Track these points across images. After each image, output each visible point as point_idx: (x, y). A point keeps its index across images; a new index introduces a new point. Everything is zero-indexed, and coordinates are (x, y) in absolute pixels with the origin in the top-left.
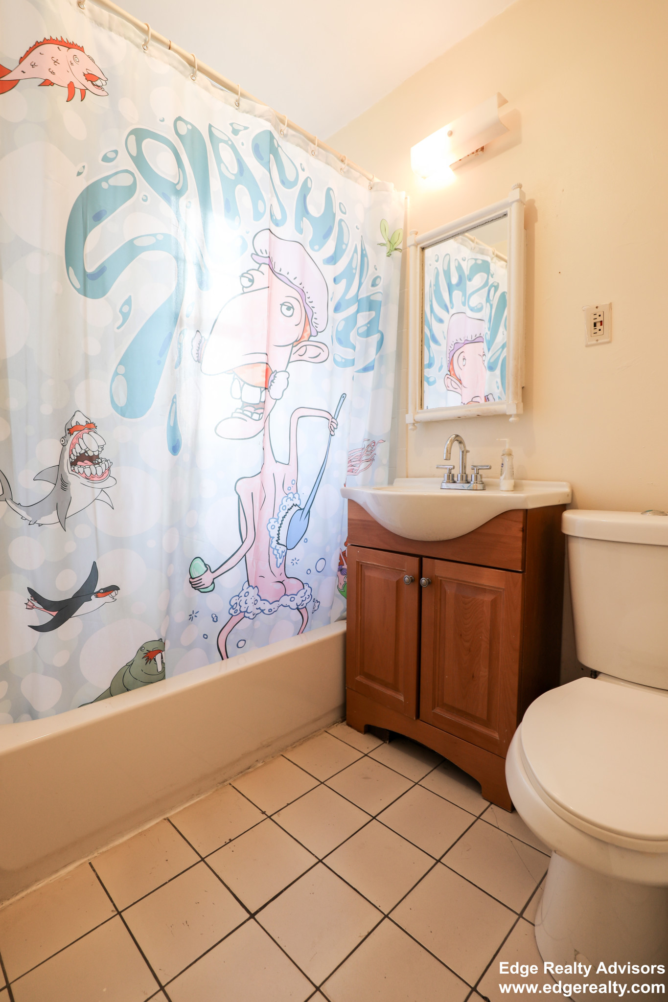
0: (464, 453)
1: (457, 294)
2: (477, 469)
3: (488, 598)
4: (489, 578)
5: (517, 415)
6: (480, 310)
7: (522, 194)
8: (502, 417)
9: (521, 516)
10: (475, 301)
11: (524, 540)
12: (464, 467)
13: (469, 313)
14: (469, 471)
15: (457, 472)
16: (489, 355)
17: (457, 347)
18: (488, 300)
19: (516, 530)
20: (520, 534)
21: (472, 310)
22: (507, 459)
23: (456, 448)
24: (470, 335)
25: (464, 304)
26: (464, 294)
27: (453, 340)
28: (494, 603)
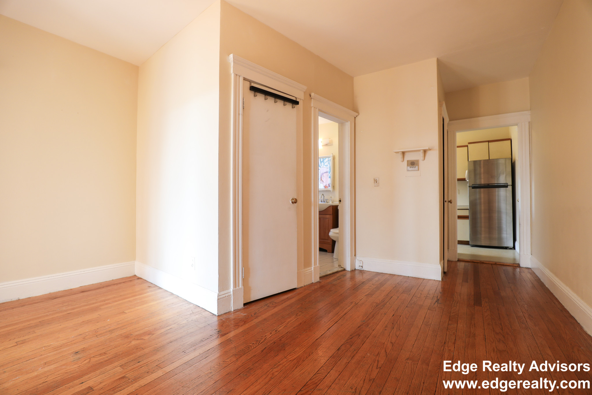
0: (324, 197)
1: (322, 163)
2: (326, 200)
3: (327, 219)
4: (328, 216)
5: (332, 191)
6: (327, 166)
7: (333, 155)
8: (330, 191)
9: (332, 207)
10: (326, 164)
11: (332, 210)
12: (324, 199)
13: (325, 167)
14: (325, 200)
15: (323, 200)
16: (329, 175)
17: (323, 174)
18: (329, 163)
19: (331, 209)
20: (332, 209)
21: (325, 166)
22: (331, 198)
23: (322, 196)
24: (325, 171)
25: (324, 165)
26: (324, 163)
27: (321, 173)
28: (328, 220)
